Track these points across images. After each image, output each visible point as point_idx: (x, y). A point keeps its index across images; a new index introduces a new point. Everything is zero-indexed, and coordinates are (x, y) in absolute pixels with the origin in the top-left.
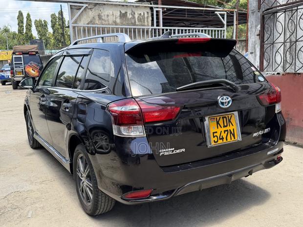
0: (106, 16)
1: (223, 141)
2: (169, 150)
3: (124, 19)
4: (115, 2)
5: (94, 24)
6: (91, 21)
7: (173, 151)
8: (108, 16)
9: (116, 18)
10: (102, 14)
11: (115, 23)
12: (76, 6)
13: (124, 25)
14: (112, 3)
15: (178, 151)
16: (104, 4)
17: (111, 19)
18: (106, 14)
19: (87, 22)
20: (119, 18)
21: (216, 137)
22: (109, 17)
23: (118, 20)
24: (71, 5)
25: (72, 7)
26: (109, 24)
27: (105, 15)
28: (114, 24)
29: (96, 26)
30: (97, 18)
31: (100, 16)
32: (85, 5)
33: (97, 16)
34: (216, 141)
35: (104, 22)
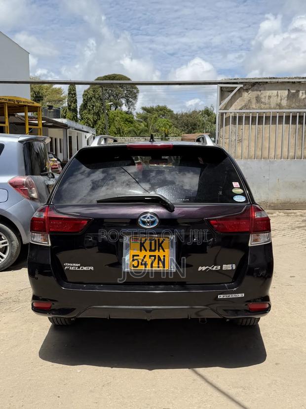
0: (267, 98)
1: (146, 267)
2: (74, 265)
3: (294, 100)
4: (282, 78)
5: (249, 108)
6: (245, 106)
7: (79, 267)
8: (270, 97)
9: (281, 100)
10: (262, 96)
11: (280, 106)
12: (228, 87)
13: (293, 108)
14: (277, 80)
15: (85, 268)
16: (267, 82)
17: (274, 101)
18: (268, 94)
19: (240, 107)
20: (286, 99)
21: (136, 261)
22: (271, 99)
23: (284, 103)
24: (221, 87)
25: (222, 89)
26: (270, 108)
27: (265, 97)
28: (278, 107)
29: (251, 111)
30: (254, 101)
31: (258, 99)
32: (239, 86)
33: (255, 99)
34: (135, 265)
35: (263, 106)
